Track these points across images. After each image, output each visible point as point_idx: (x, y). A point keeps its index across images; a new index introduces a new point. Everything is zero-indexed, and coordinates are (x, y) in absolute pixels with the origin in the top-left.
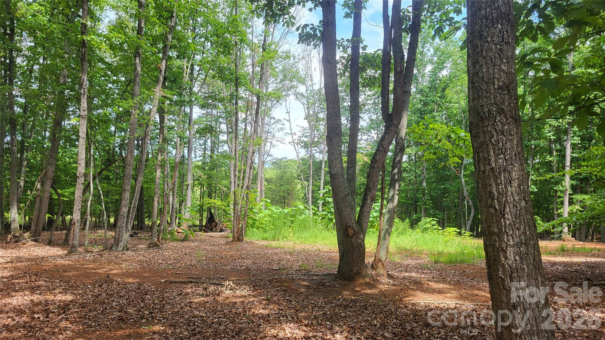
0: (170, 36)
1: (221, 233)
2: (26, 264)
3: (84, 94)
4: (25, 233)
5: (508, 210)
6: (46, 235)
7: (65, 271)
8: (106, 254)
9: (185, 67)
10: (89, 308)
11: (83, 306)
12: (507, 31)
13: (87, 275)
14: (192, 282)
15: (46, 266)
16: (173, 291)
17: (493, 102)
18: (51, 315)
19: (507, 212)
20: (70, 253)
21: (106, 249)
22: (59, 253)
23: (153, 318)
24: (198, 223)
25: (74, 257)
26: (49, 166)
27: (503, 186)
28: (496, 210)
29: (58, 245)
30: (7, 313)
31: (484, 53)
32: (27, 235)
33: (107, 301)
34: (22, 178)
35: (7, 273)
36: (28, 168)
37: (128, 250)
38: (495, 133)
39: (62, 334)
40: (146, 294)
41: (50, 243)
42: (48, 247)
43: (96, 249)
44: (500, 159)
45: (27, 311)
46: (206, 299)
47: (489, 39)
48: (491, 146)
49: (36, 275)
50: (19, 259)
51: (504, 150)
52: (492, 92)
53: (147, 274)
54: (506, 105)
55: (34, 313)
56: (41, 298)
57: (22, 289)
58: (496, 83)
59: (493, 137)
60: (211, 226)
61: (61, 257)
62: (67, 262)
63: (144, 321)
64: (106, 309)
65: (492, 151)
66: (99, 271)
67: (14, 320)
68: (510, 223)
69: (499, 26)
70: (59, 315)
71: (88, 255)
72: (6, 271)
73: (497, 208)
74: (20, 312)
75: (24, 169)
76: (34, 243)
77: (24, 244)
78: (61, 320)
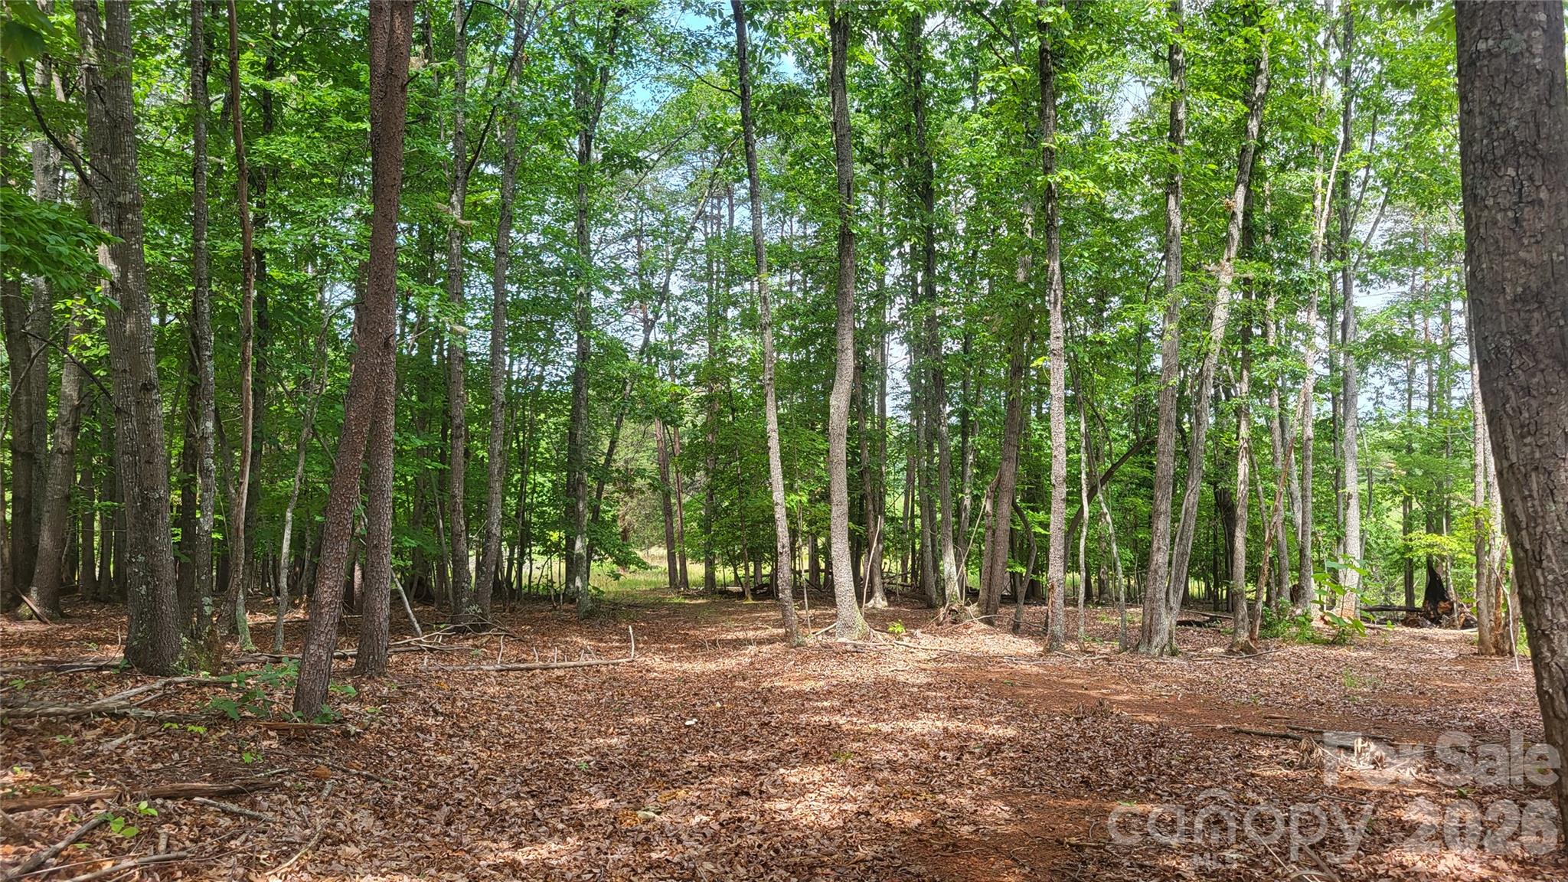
0: (1255, 122)
1: (1467, 632)
2: (961, 666)
3: (1055, 303)
4: (968, 604)
5: (1550, 552)
6: (1007, 612)
7: (1025, 686)
8: (1123, 661)
9: (1319, 182)
10: (1037, 754)
11: (1026, 750)
12: (1531, 178)
13: (1065, 698)
14: (1287, 737)
15: (994, 672)
16: (1225, 749)
17: (1504, 329)
18: (966, 756)
19: (1548, 556)
20: (1048, 650)
21: (1126, 649)
22: (1029, 650)
23: (1148, 790)
24: (1401, 601)
25: (1053, 661)
26: (1005, 464)
27: (1536, 503)
28: (1526, 551)
29: (1032, 635)
30: (902, 742)
31: (1482, 231)
32: (972, 609)
33: (1074, 747)
34: (967, 491)
35: (922, 679)
36: (978, 467)
37: (1174, 654)
38: (1511, 393)
39: (972, 788)
40: (1162, 746)
41: (1016, 629)
42: (1009, 637)
43: (1104, 649)
44: (1525, 445)
45: (932, 745)
46: (1291, 774)
47: (1490, 202)
48: (1506, 421)
49: (971, 687)
50: (950, 656)
51: (1533, 428)
52: (1502, 308)
53: (1194, 711)
54: (1534, 333)
55: (941, 749)
56: (964, 726)
57: (938, 709)
58: (1508, 290)
59: (1508, 399)
60: (1435, 609)
61: (1029, 658)
62: (1035, 669)
63: (1128, 792)
64: (1067, 760)
65: (1509, 430)
66: (1093, 693)
67: (906, 756)
68: (1556, 579)
69: (1511, 172)
70: (980, 758)
71: (1082, 659)
72: (922, 675)
73: (1528, 547)
74: (919, 744)
75: (969, 472)
76: (985, 626)
77: (967, 627)
78: (979, 767)
